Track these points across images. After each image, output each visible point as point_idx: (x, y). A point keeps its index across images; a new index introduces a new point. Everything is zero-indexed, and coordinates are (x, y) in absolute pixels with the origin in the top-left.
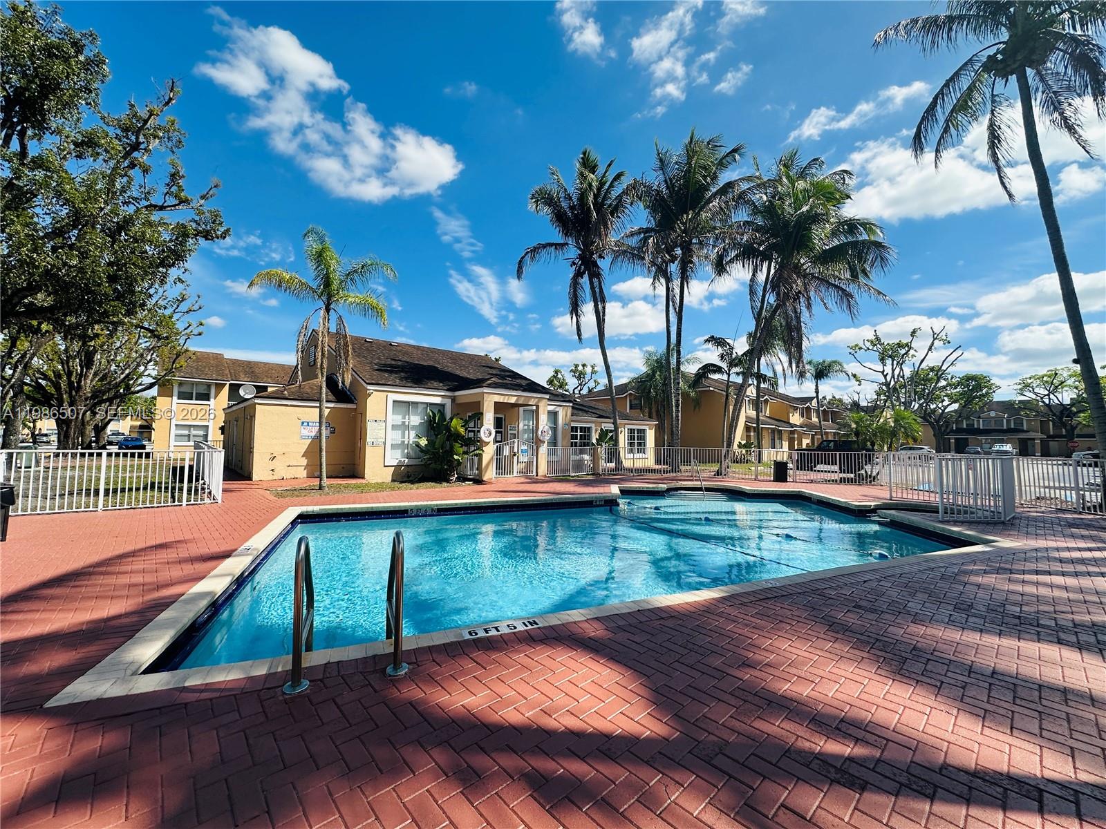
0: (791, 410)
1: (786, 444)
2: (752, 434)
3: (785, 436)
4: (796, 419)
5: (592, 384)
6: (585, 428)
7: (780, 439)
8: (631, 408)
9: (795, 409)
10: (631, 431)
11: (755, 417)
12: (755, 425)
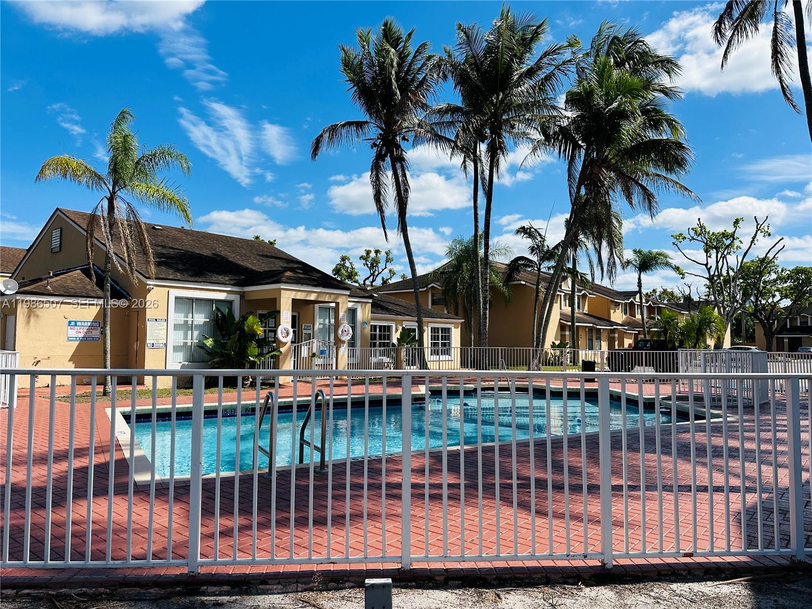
0: (612, 306)
1: (605, 346)
2: (567, 333)
3: (604, 336)
4: (618, 316)
5: (386, 274)
6: (385, 327)
7: (599, 338)
8: (433, 303)
9: (617, 304)
10: (434, 330)
11: (570, 313)
12: (570, 324)
